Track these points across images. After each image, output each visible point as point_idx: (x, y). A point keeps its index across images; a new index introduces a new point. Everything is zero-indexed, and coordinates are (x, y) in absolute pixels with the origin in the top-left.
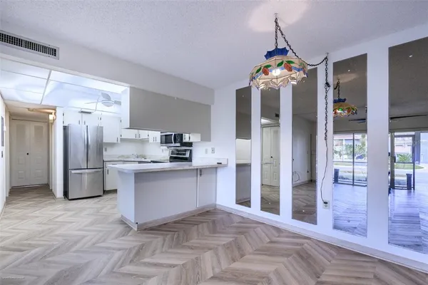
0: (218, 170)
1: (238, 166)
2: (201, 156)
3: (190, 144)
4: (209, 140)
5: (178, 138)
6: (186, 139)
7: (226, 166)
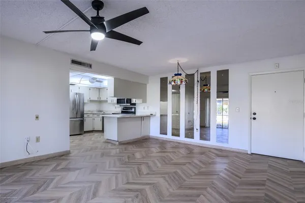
0: (151, 118)
1: (161, 115)
2: (141, 110)
3: (134, 104)
4: (146, 102)
5: (129, 101)
6: (134, 101)
7: (155, 115)
